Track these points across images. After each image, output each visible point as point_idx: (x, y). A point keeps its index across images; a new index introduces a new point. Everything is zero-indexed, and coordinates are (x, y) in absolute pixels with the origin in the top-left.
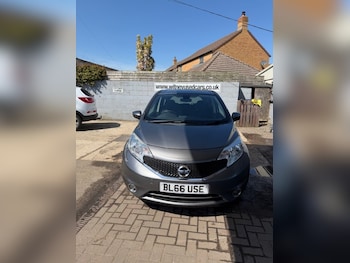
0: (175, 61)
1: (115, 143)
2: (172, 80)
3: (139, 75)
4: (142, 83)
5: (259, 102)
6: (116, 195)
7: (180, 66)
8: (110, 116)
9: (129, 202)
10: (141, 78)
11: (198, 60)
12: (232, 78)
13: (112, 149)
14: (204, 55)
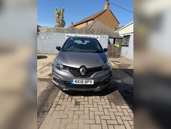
0: (72, 23)
1: (47, 67)
2: (75, 33)
3: (57, 29)
4: (58, 34)
5: (118, 46)
6: (57, 99)
7: (75, 26)
8: (41, 52)
9: (66, 103)
10: (58, 31)
11: (85, 24)
12: (105, 33)
13: (46, 71)
14: (87, 21)
